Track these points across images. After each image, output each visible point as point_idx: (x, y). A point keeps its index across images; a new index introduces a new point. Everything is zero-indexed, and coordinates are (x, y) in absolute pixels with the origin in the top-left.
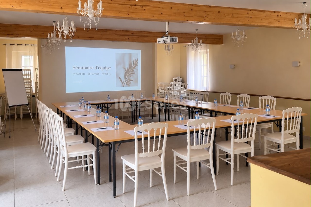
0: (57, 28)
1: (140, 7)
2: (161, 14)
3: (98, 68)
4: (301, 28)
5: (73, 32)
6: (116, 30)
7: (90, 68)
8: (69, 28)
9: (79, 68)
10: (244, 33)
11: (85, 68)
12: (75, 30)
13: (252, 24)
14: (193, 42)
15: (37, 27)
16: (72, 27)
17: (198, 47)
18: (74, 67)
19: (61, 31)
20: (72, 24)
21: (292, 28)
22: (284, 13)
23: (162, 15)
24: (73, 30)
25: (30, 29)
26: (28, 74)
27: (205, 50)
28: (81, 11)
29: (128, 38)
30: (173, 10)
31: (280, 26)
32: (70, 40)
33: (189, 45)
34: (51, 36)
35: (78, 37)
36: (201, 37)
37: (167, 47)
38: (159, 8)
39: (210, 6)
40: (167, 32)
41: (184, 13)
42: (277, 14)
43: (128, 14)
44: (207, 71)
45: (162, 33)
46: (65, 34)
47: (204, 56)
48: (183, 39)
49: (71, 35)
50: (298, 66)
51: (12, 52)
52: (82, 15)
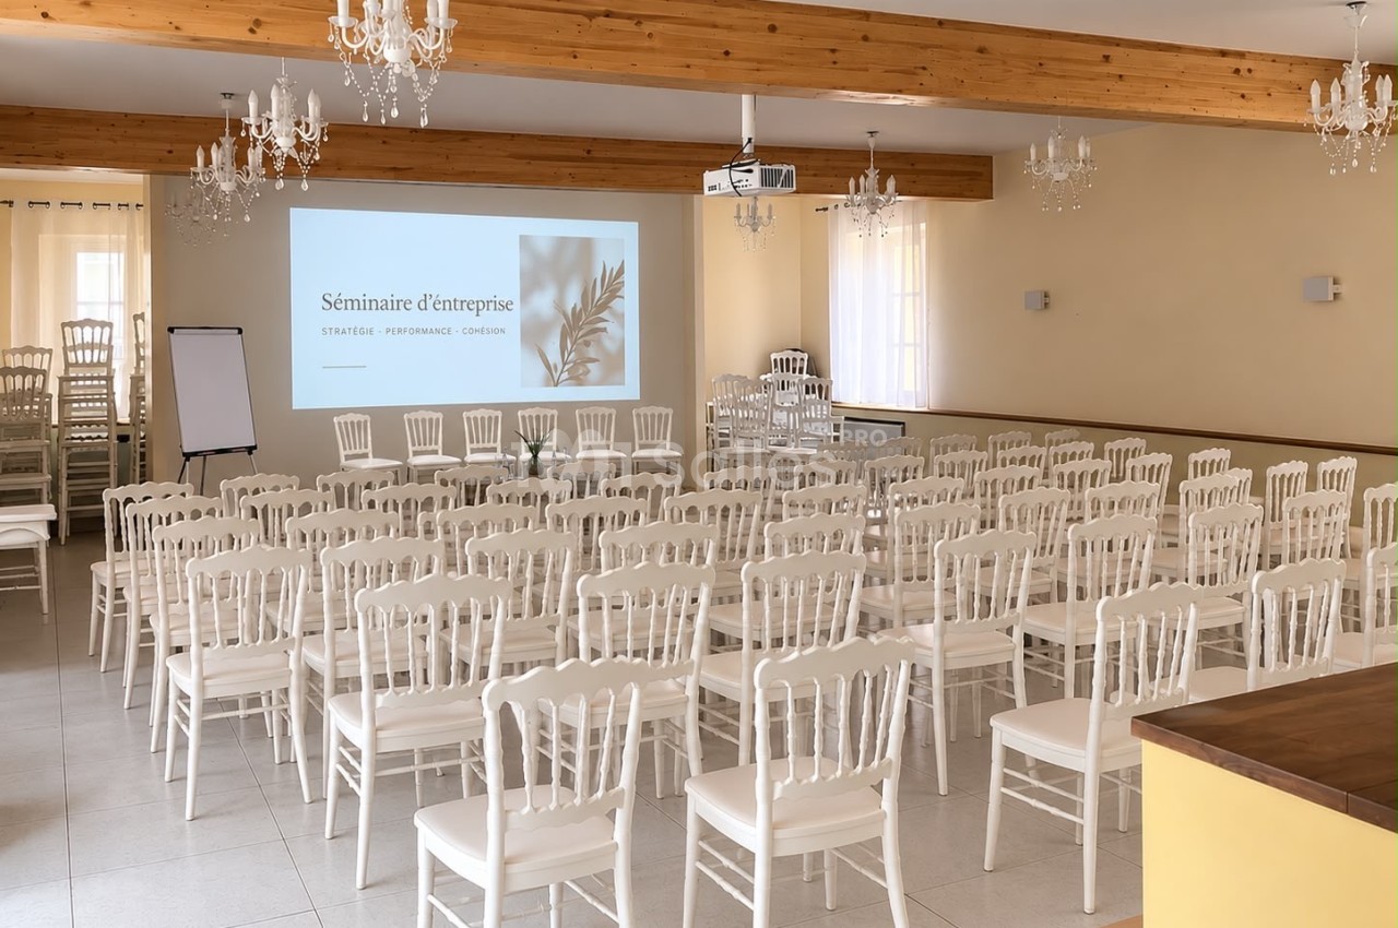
0: (248, 127)
1: (629, 25)
2: (724, 56)
3: (430, 303)
4: (1341, 126)
5: (312, 143)
6: (513, 135)
7: (395, 303)
8: (298, 124)
9: (349, 303)
10: (1083, 150)
11: (374, 303)
12: (322, 136)
13: (1123, 106)
14: (857, 190)
15: (142, 121)
16: (311, 120)
17: (878, 211)
18: (327, 297)
19: (263, 140)
20: (313, 107)
21: (1299, 128)
22: (1263, 60)
23: (731, 62)
24: (312, 136)
25: (111, 129)
26: (97, 340)
27: (907, 227)
28: (350, 30)
29: (570, 171)
30: (778, 40)
31: (1246, 118)
32: (302, 180)
33: (841, 206)
34: (208, 161)
35: (339, 169)
36: (889, 165)
37: (744, 213)
38: (715, 26)
39: (941, 23)
40: (745, 141)
41: (833, 51)
42: (1232, 62)
43: (575, 57)
44: (918, 321)
45: (722, 146)
46: (278, 153)
47: (904, 251)
48: (815, 175)
49: (306, 157)
50: (1331, 298)
51: (40, 236)
52: (352, 50)
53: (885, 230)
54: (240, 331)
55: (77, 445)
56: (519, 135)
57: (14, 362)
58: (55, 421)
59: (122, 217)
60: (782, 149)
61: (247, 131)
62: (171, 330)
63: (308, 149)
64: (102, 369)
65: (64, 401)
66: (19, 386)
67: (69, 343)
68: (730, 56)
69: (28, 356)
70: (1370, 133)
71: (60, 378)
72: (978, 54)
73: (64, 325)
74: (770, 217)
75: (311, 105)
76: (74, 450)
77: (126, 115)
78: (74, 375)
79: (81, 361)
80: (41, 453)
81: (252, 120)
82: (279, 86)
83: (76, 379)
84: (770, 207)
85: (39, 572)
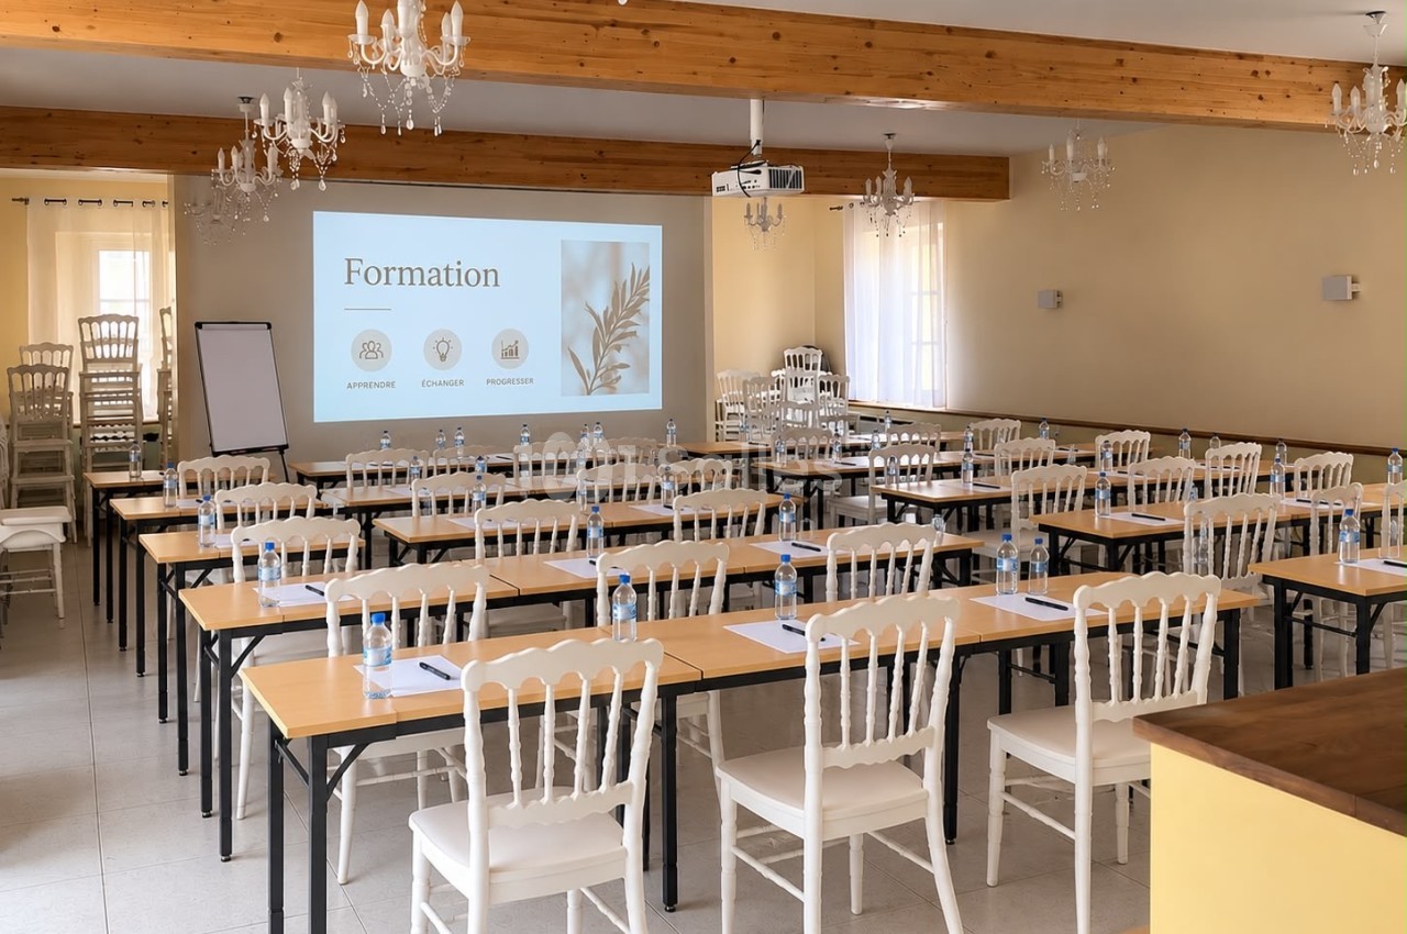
0: (260, 128)
1: (635, 34)
2: (729, 63)
4: (1362, 129)
5: (329, 144)
6: (526, 137)
8: (314, 126)
10: (1101, 149)
12: (340, 136)
13: (1138, 108)
14: (874, 190)
15: (167, 121)
16: (326, 122)
17: (896, 211)
20: (328, 110)
22: (1282, 63)
23: (735, 69)
24: (329, 136)
25: (136, 130)
26: (123, 336)
27: (924, 227)
28: (368, 49)
29: (581, 171)
30: (782, 47)
31: (1263, 119)
32: (319, 180)
33: (856, 205)
34: (228, 164)
35: (354, 169)
36: (908, 167)
37: (754, 213)
38: (721, 35)
39: (949, 30)
40: (754, 143)
41: (834, 57)
42: (1249, 66)
43: (582, 65)
44: (935, 320)
45: (732, 148)
46: (293, 154)
47: (920, 249)
48: (828, 176)
49: (322, 158)
50: (1350, 297)
51: (57, 234)
52: (371, 65)
53: (902, 230)
54: (269, 326)
55: (100, 446)
56: (533, 136)
57: (31, 359)
58: (77, 420)
59: (147, 215)
60: (793, 151)
61: (259, 132)
62: (199, 325)
63: (325, 149)
64: (126, 364)
65: (86, 398)
66: (38, 383)
67: (87, 338)
68: (736, 63)
69: (47, 354)
70: (1392, 134)
71: (80, 375)
72: (986, 59)
73: (81, 321)
74: (780, 217)
75: (326, 107)
76: (97, 450)
77: (152, 116)
78: (94, 372)
79: (99, 356)
80: (62, 452)
81: (263, 122)
82: (292, 89)
83: (98, 376)
84: (780, 207)
85: (54, 575)
